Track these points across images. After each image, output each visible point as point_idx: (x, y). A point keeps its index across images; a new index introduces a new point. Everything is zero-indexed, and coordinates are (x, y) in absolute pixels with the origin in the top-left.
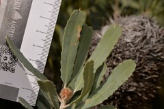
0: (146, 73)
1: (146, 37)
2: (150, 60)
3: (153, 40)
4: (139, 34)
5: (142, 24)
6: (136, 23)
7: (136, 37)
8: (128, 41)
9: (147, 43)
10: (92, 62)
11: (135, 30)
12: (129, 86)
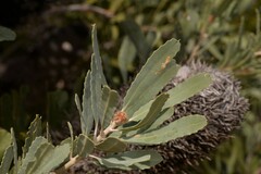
0: (203, 137)
1: (222, 100)
2: (215, 126)
3: (228, 107)
4: (217, 93)
5: (225, 84)
6: (219, 80)
7: (212, 94)
8: (203, 95)
9: (220, 107)
10: (168, 96)
11: (215, 87)
12: (179, 142)
